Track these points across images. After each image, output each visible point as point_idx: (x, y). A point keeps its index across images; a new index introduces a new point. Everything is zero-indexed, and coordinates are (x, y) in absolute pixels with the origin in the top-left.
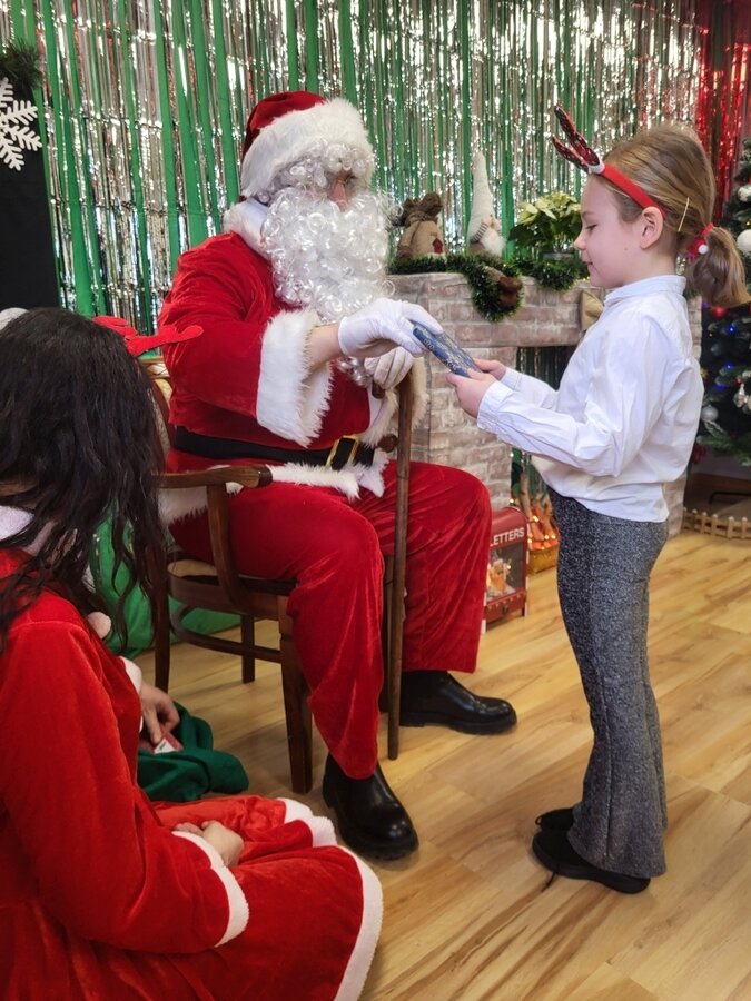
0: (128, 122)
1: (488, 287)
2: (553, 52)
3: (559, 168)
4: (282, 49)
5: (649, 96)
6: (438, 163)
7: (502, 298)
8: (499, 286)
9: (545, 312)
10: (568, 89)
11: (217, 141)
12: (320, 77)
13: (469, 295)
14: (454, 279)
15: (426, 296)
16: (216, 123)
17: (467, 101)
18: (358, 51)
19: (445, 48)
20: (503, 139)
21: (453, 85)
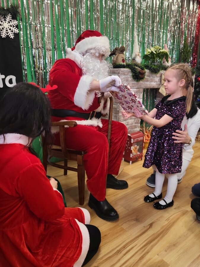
0: (42, 25)
1: (136, 72)
2: (158, 6)
3: (158, 39)
4: (84, 5)
5: (184, 19)
6: (125, 37)
7: (140, 75)
8: (139, 72)
9: (151, 79)
10: (161, 16)
11: (66, 31)
12: (94, 13)
13: (131, 75)
14: (127, 70)
15: (119, 75)
16: (65, 26)
17: (133, 20)
18: (104, 6)
19: (128, 5)
20: (143, 31)
21: (130, 16)
